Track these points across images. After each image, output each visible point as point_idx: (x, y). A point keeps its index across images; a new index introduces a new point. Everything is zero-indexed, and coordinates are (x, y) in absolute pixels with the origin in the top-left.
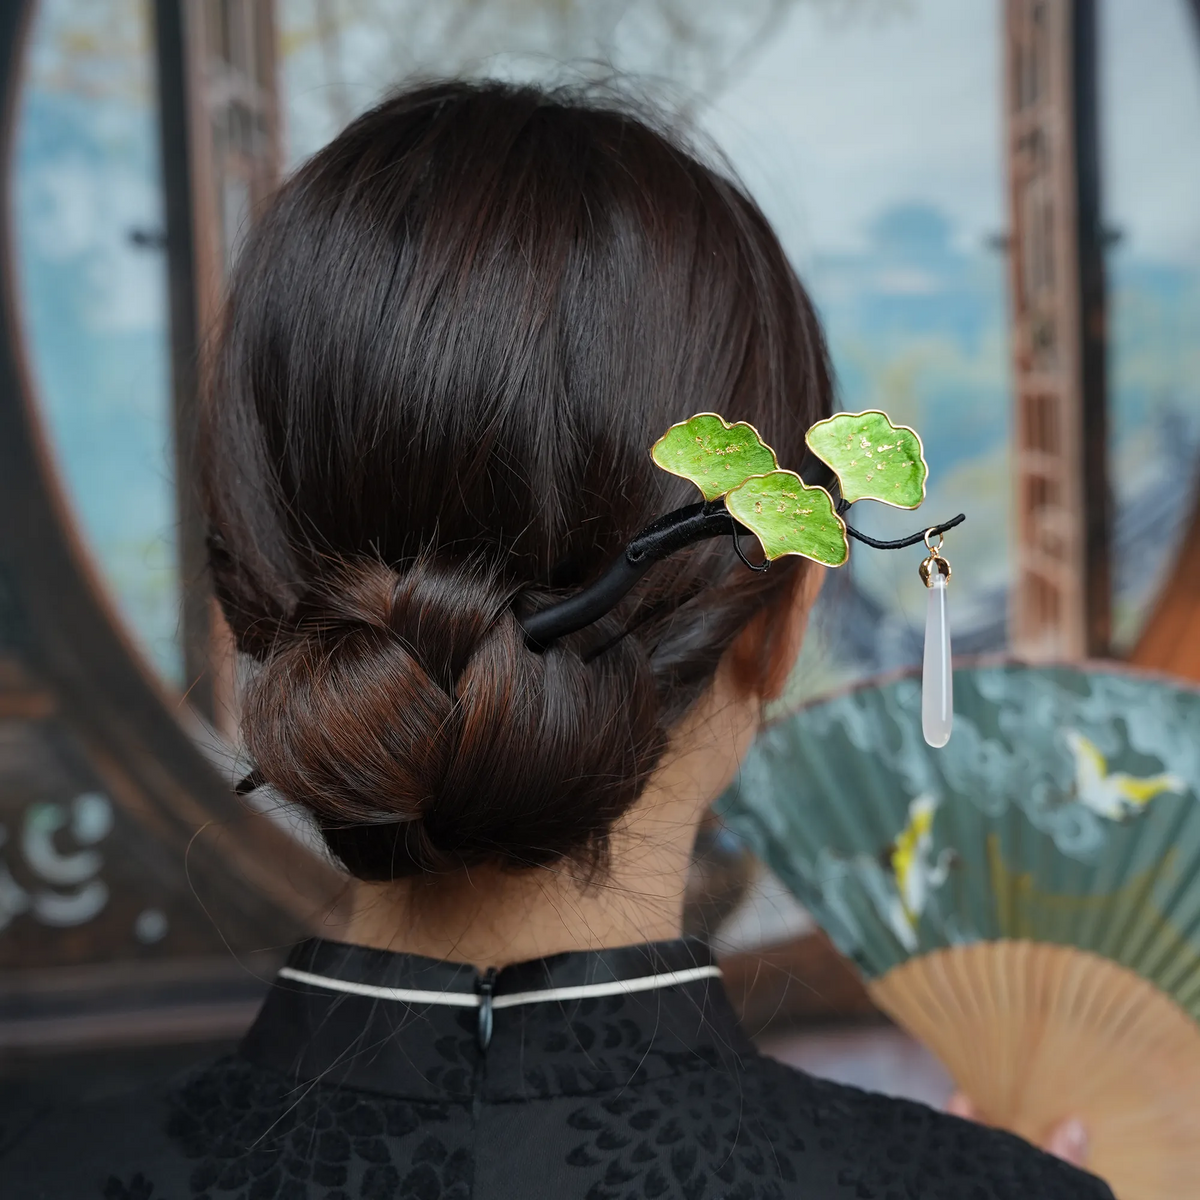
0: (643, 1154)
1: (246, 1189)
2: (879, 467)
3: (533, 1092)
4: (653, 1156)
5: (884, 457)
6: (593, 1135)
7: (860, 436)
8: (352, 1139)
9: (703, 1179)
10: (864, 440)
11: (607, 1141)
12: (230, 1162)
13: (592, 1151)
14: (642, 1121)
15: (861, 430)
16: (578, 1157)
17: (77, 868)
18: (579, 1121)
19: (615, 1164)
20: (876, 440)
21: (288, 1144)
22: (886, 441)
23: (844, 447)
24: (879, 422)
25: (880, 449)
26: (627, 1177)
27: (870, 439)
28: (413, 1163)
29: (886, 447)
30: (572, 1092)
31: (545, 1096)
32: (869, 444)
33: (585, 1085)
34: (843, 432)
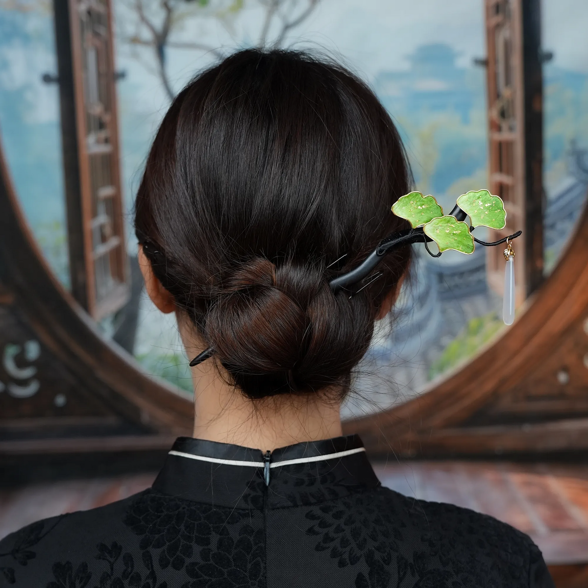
0: (338, 530)
1: (165, 547)
2: (486, 213)
3: (290, 504)
4: (344, 530)
5: (488, 208)
6: (317, 522)
7: (478, 200)
8: (211, 525)
9: (365, 540)
10: (480, 202)
11: (323, 524)
12: (157, 536)
13: (317, 529)
14: (338, 515)
15: (479, 198)
16: (311, 531)
17: (27, 373)
18: (311, 516)
19: (327, 534)
20: (485, 202)
21: (182, 527)
22: (488, 202)
23: (472, 205)
24: (486, 194)
25: (486, 205)
26: (333, 540)
27: (482, 201)
28: (240, 535)
29: (489, 205)
30: (307, 503)
31: (296, 506)
32: (482, 203)
33: (313, 500)
34: (472, 198)
